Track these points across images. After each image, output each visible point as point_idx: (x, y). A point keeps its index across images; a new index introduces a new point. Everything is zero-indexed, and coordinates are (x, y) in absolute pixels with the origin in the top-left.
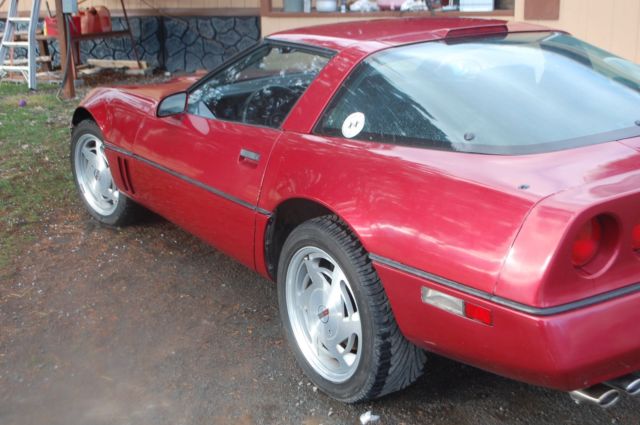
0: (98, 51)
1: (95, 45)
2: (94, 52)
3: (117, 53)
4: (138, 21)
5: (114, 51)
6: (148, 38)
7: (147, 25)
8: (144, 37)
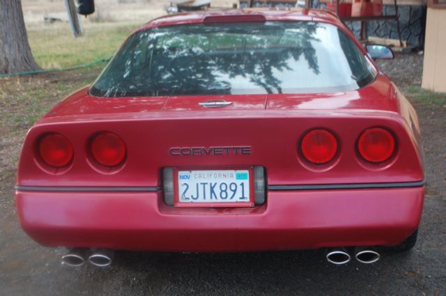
0: (380, 31)
1: (379, 26)
2: (378, 31)
3: (392, 33)
4: (409, 9)
5: (391, 32)
6: (414, 23)
7: (415, 12)
8: (412, 22)
